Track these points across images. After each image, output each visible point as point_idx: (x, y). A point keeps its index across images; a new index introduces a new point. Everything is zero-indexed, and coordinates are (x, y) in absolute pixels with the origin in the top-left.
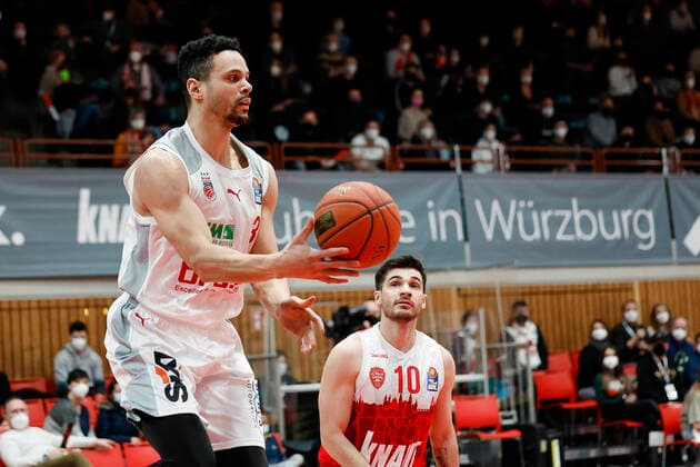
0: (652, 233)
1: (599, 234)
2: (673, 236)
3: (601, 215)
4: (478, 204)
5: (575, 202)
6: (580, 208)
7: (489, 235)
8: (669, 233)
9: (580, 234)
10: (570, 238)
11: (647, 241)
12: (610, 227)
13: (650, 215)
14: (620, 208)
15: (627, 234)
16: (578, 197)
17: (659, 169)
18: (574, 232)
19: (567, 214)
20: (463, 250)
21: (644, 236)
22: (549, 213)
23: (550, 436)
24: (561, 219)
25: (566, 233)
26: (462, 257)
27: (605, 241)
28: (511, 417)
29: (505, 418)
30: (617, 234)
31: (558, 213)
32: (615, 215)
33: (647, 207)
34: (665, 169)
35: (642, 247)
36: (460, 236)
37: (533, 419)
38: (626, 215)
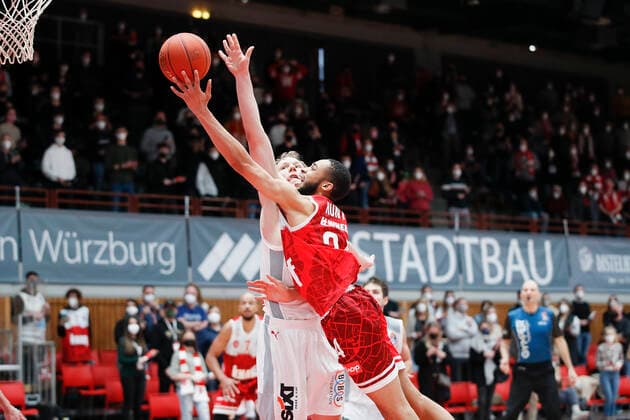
0: (172, 261)
1: (129, 260)
2: (190, 264)
3: (131, 245)
4: (32, 233)
5: (111, 235)
6: (115, 239)
7: (39, 257)
8: (186, 262)
9: (113, 260)
10: (105, 262)
11: (168, 268)
12: (138, 255)
13: (172, 248)
14: (147, 241)
15: (152, 261)
16: (115, 231)
17: (182, 212)
18: (109, 259)
19: (104, 244)
20: (17, 268)
21: (165, 263)
22: (90, 242)
23: (62, 414)
24: (99, 247)
25: (102, 258)
26: (16, 274)
27: (133, 266)
28: (35, 399)
29: (30, 399)
30: (144, 261)
31: (97, 243)
32: (143, 246)
33: (170, 241)
34: (187, 212)
35: (163, 272)
36: (16, 257)
37: (54, 401)
38: (152, 246)
